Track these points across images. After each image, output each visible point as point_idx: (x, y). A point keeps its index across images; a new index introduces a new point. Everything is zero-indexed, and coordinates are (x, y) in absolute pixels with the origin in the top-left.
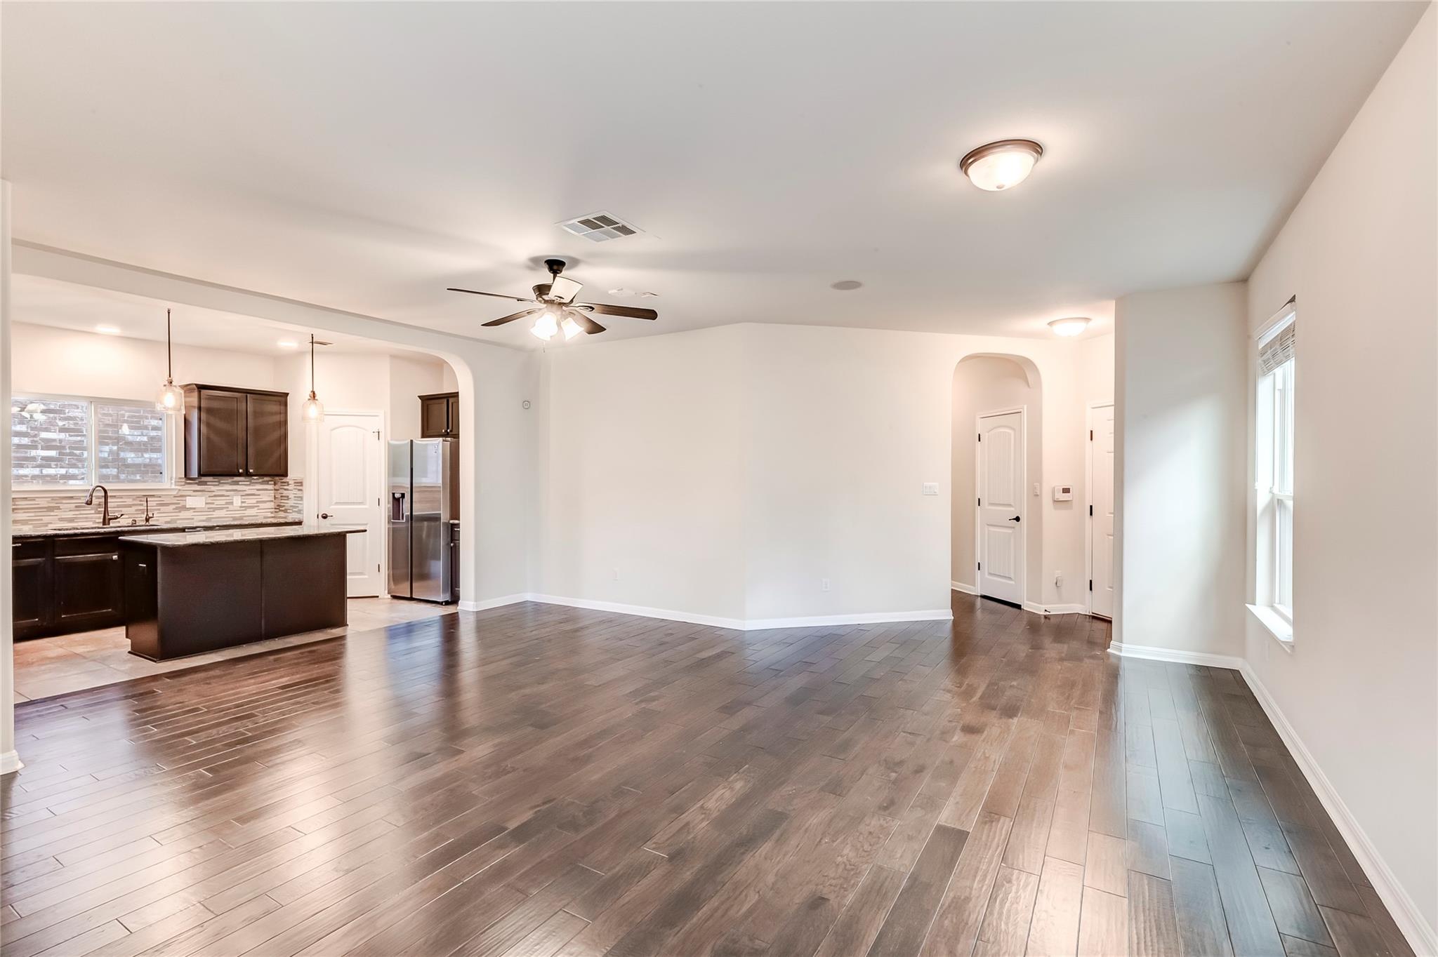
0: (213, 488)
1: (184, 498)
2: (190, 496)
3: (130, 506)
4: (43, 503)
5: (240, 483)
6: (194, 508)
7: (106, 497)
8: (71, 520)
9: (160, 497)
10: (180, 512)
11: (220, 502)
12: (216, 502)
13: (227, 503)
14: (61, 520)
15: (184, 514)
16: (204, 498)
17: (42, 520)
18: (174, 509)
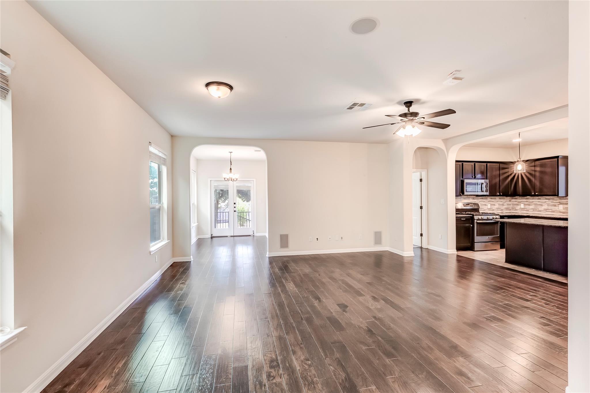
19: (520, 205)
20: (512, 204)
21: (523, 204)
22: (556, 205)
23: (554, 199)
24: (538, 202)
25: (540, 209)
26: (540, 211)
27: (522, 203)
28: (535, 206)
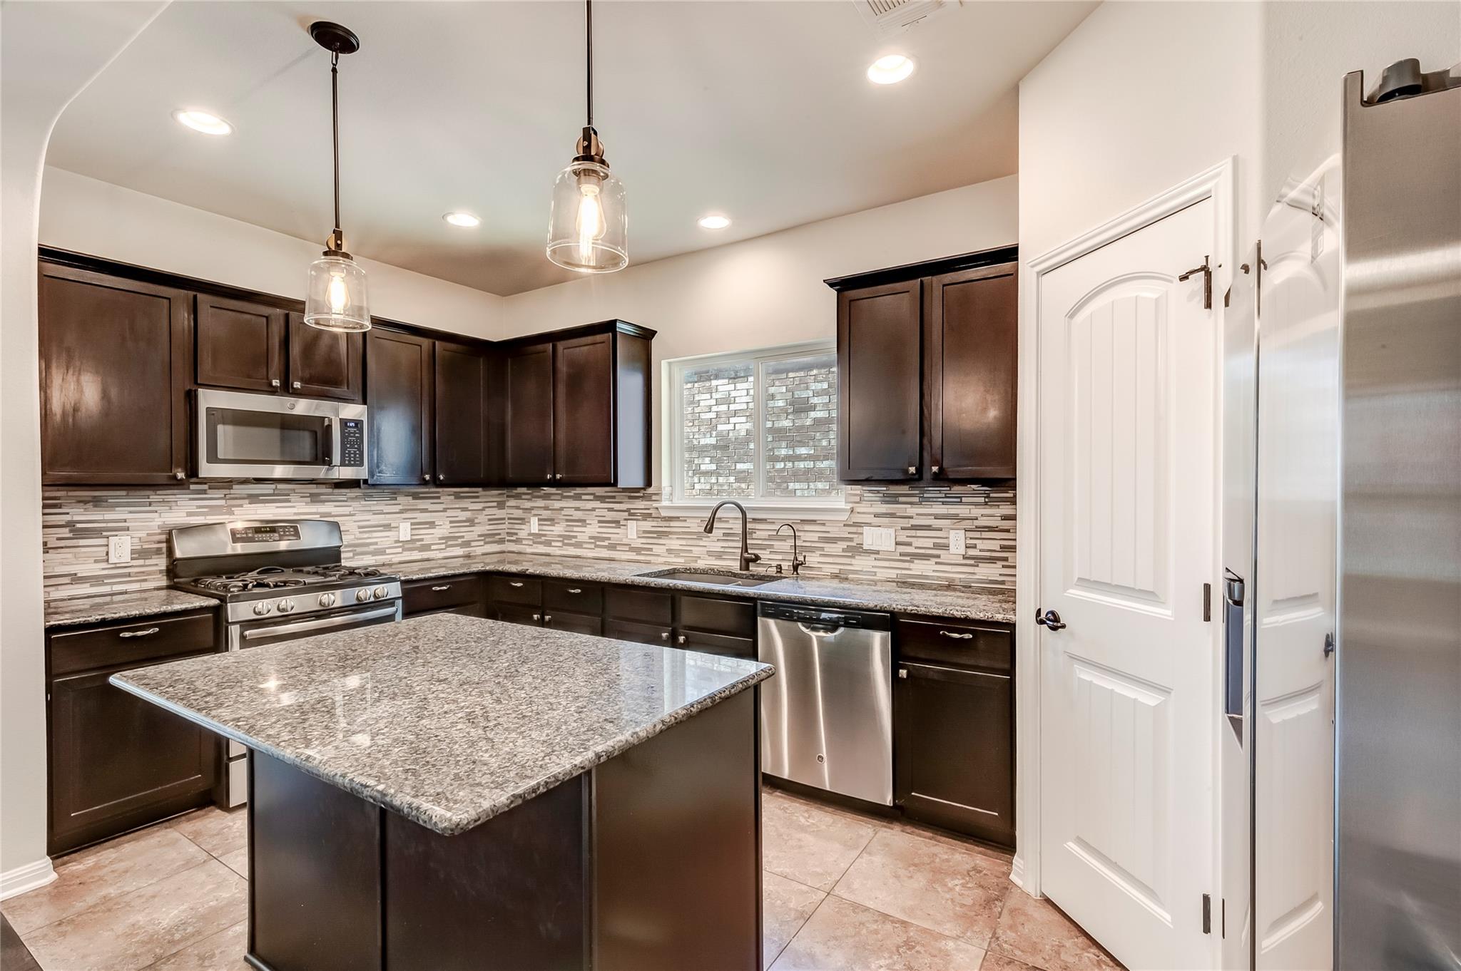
0: (911, 511)
1: (860, 530)
2: (870, 524)
5: (966, 500)
6: (878, 552)
7: (744, 519)
8: (717, 555)
9: (824, 524)
10: (852, 557)
11: (923, 542)
12: (917, 543)
13: (936, 546)
15: (861, 563)
16: (892, 531)
18: (844, 550)
19: (529, 522)
20: (509, 519)
21: (536, 519)
22: (619, 522)
23: (615, 497)
25: (579, 538)
28: (568, 525)
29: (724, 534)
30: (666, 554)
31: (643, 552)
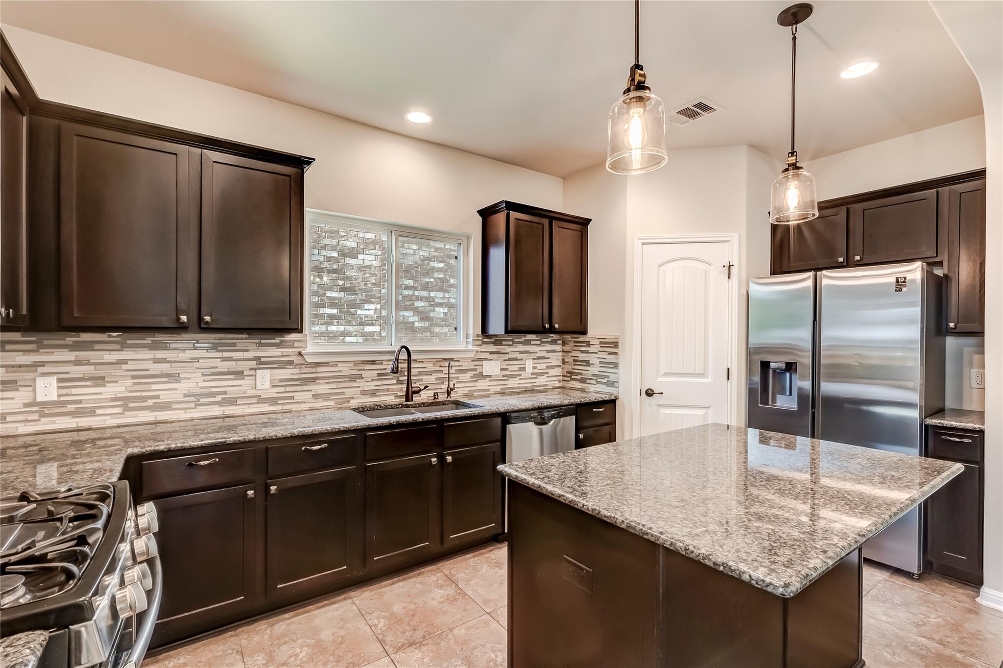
0: (508, 349)
1: (480, 363)
2: (486, 359)
3: (430, 373)
4: (345, 369)
5: (532, 342)
6: (490, 376)
7: (409, 361)
8: (373, 393)
9: (459, 361)
10: (477, 381)
11: (514, 367)
12: (511, 368)
13: (520, 369)
14: (364, 393)
15: (482, 384)
16: (499, 362)
17: (343, 393)
18: (472, 377)
19: (31, 385)
21: (53, 380)
22: (243, 372)
23: (234, 345)
24: (156, 361)
25: (165, 397)
26: (166, 406)
27: (41, 370)
28: (135, 384)
29: (379, 375)
30: (313, 400)
31: (279, 402)
